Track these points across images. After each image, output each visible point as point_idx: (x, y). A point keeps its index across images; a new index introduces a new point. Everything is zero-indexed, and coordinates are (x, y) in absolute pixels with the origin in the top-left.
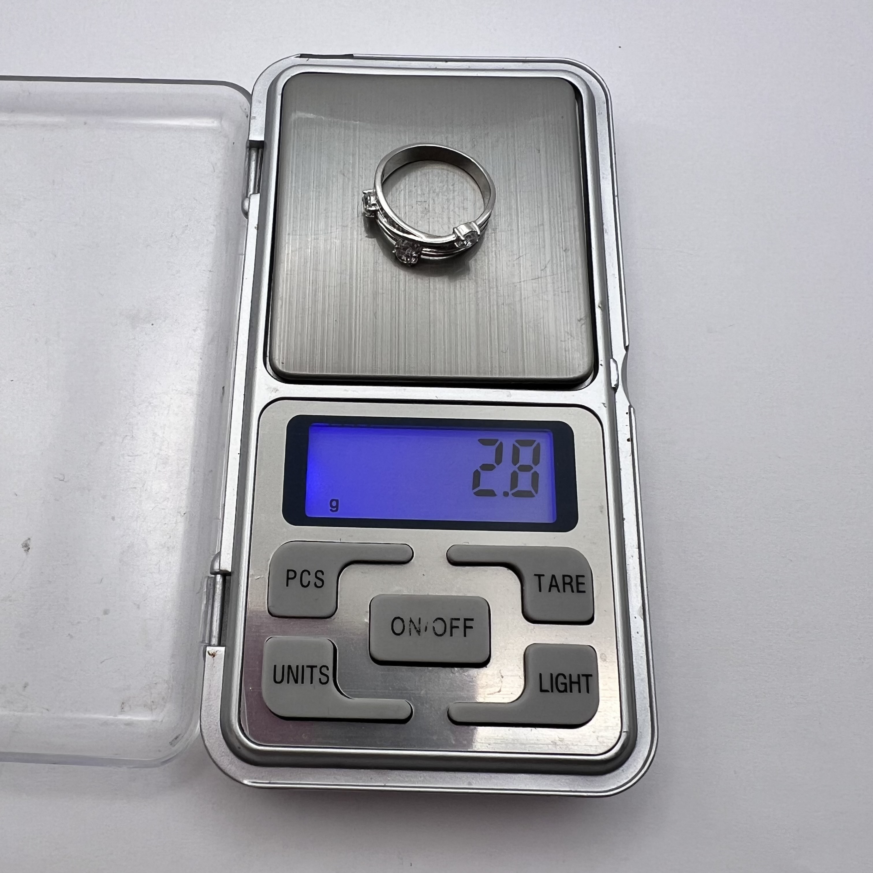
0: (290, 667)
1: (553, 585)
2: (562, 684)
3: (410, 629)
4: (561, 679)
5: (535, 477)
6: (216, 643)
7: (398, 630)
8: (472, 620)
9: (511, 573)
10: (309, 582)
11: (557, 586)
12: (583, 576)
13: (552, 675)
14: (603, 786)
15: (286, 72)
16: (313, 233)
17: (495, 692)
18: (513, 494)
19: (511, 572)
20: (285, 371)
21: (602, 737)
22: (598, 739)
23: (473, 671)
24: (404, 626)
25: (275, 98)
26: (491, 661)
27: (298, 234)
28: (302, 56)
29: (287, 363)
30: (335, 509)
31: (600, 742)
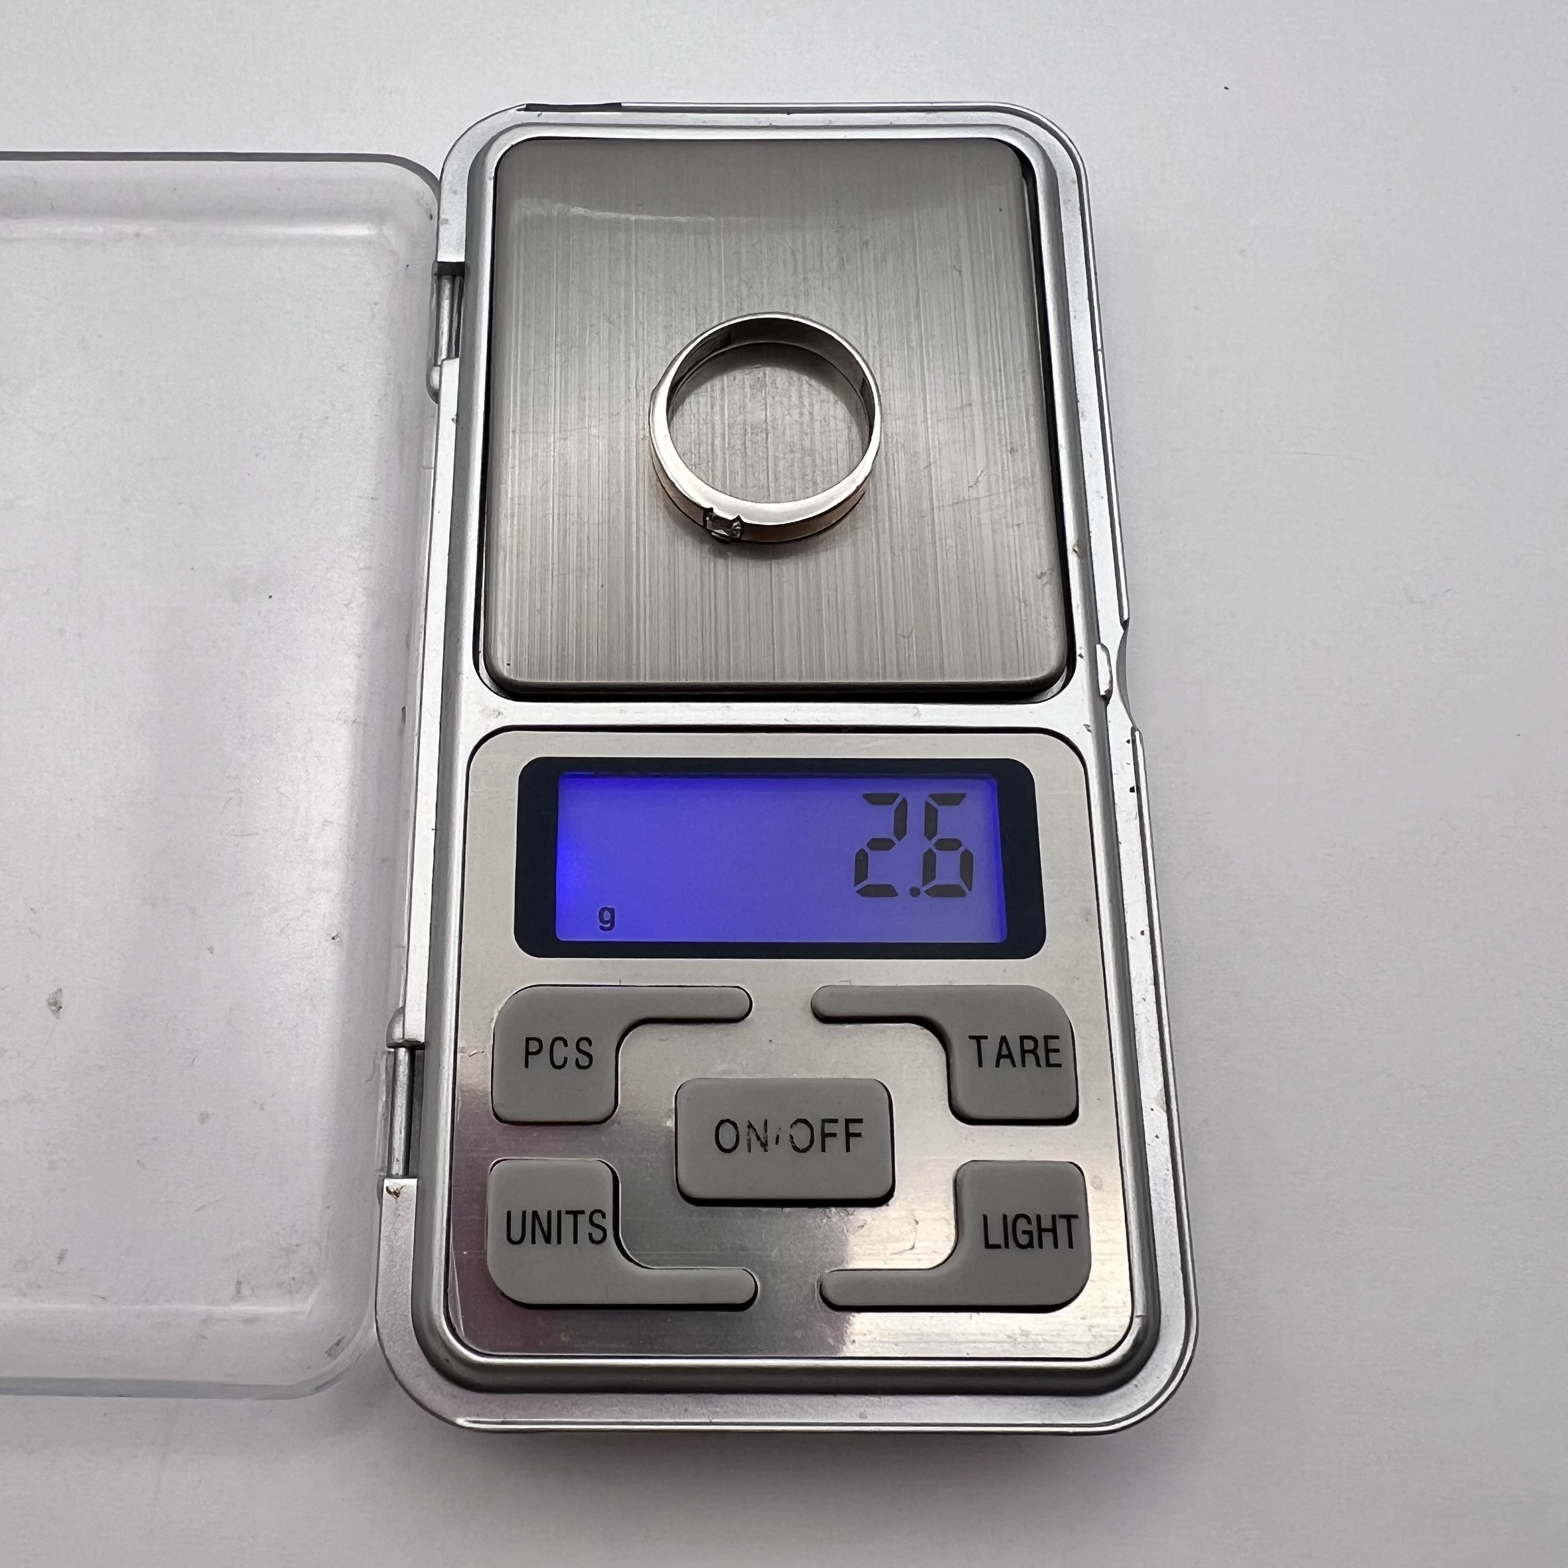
0: (535, 1214)
1: (1004, 1054)
2: (1024, 1232)
3: (749, 1141)
4: (1022, 1225)
5: (967, 859)
6: (401, 1173)
7: (727, 1143)
8: (860, 1121)
9: (927, 1034)
10: (566, 1059)
11: (1010, 1056)
12: (1057, 1037)
13: (1005, 1217)
14: (1103, 1415)
15: (500, 138)
16: (557, 430)
17: (905, 1250)
18: (927, 892)
19: (927, 1031)
20: (512, 677)
21: (1098, 1326)
22: (1090, 1330)
23: (865, 1214)
24: (738, 1136)
25: (482, 184)
26: (895, 1194)
27: (531, 430)
28: (530, 108)
29: (516, 666)
30: (609, 925)
31: (1094, 1336)
